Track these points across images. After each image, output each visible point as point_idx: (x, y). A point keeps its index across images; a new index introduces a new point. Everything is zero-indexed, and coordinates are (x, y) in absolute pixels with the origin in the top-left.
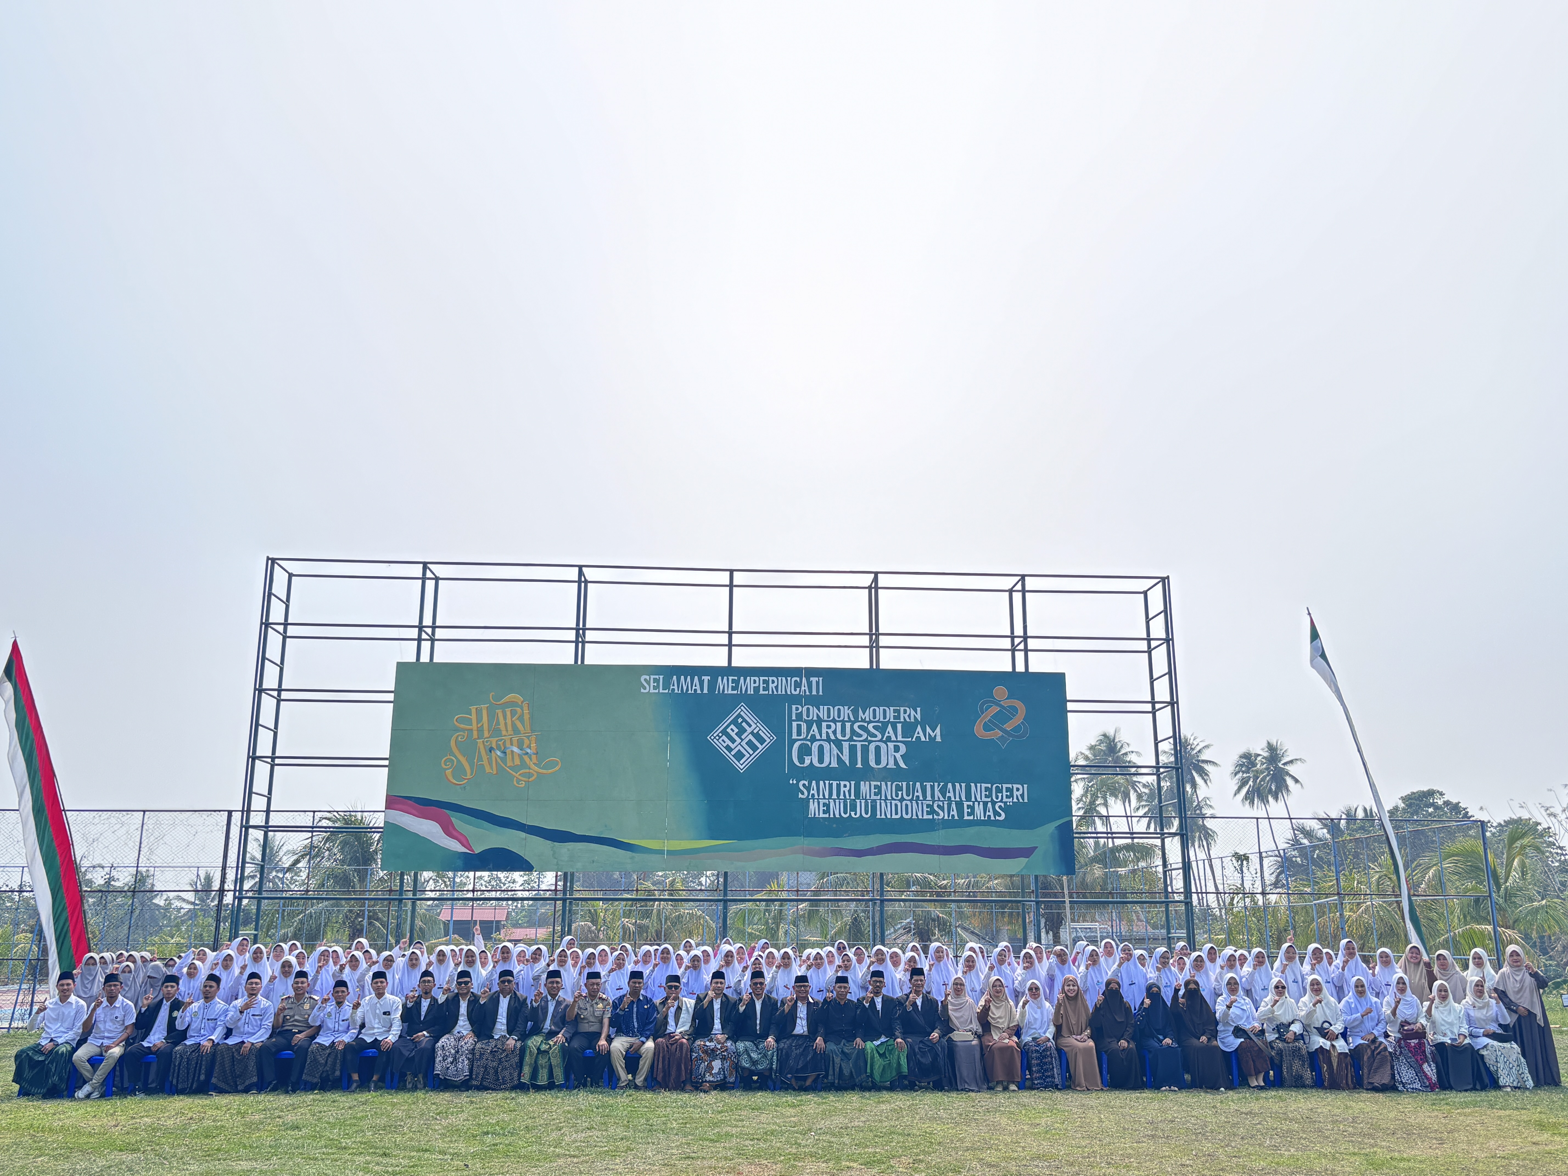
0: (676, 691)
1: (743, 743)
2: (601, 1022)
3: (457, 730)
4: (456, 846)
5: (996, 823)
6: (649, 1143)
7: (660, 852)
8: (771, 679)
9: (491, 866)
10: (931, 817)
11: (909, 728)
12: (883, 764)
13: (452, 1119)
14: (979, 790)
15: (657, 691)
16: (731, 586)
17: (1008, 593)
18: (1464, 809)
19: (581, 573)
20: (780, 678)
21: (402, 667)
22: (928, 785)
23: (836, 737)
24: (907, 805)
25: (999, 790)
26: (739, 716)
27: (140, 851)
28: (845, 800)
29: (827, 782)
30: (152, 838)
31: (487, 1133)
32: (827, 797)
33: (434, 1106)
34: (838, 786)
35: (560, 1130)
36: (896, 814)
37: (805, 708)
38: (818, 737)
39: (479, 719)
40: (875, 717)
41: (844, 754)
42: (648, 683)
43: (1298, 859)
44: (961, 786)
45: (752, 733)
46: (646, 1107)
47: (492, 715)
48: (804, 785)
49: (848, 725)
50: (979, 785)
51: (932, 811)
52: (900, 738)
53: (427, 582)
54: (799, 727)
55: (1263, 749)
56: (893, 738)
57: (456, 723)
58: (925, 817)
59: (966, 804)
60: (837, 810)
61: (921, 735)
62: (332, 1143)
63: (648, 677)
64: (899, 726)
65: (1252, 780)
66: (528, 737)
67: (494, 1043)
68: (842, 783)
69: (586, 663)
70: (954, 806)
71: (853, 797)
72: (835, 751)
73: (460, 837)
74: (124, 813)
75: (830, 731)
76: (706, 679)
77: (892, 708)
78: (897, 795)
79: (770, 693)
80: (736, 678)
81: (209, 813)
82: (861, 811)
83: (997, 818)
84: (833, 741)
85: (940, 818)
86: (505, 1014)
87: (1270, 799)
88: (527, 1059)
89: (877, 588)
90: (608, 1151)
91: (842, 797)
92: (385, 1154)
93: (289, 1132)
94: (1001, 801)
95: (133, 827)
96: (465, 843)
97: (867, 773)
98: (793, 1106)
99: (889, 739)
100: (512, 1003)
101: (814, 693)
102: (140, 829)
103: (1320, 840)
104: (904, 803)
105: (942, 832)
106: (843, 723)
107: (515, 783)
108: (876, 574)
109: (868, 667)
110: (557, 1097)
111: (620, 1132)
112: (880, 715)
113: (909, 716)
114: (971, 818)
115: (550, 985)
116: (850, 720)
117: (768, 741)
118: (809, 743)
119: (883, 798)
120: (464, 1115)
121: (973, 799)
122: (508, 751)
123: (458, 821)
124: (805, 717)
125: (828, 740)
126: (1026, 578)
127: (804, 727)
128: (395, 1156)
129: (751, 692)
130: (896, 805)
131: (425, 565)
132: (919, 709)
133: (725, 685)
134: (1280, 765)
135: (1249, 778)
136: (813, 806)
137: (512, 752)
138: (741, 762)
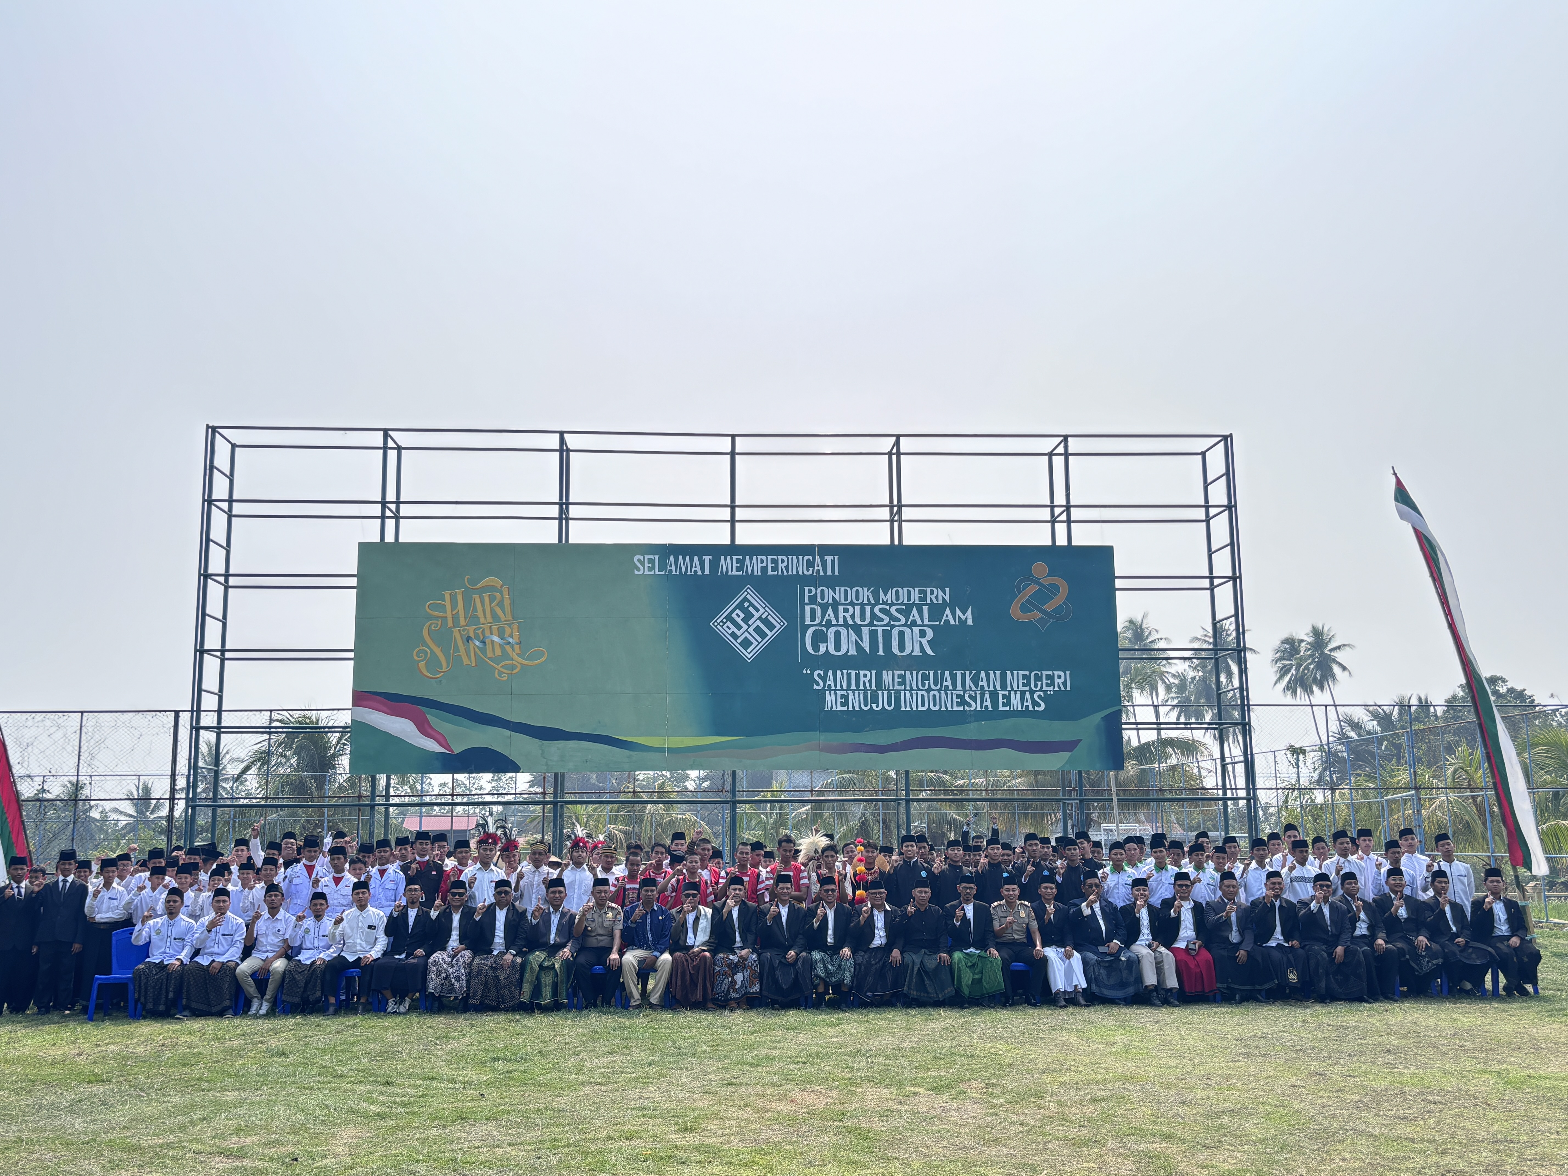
0: (674, 573)
1: (751, 630)
2: (612, 936)
3: (429, 618)
4: (432, 746)
5: (1035, 715)
6: (681, 1068)
7: (661, 750)
8: (780, 558)
9: (473, 767)
10: (961, 708)
11: (936, 611)
12: (908, 651)
13: (454, 1044)
14: (1015, 679)
15: (652, 573)
16: (733, 454)
17: (1047, 457)
18: (1530, 697)
19: (562, 441)
20: (790, 557)
21: (365, 549)
22: (959, 674)
23: (854, 622)
24: (934, 696)
25: (1038, 678)
26: (745, 599)
27: (79, 756)
28: (865, 690)
29: (845, 672)
30: (92, 742)
31: (497, 1059)
32: (845, 688)
33: (431, 1030)
34: (858, 676)
35: (577, 1055)
36: (923, 705)
37: (819, 590)
38: (834, 622)
39: (454, 605)
40: (897, 599)
41: (864, 639)
42: (642, 563)
43: (1345, 754)
44: (995, 674)
45: (760, 618)
46: (668, 1028)
47: (468, 602)
48: (819, 675)
49: (868, 608)
50: (1015, 673)
51: (963, 702)
52: (926, 622)
53: (389, 451)
54: (813, 611)
55: (1307, 634)
56: (919, 622)
57: (428, 610)
58: (956, 708)
59: (1001, 693)
60: (856, 702)
61: (951, 618)
62: (324, 1071)
63: (641, 558)
64: (925, 608)
65: (1294, 667)
66: (509, 625)
67: (493, 960)
68: (862, 672)
69: (571, 541)
70: (987, 696)
71: (874, 688)
72: (854, 637)
73: (438, 737)
74: (60, 714)
75: (848, 615)
76: (707, 558)
77: (917, 589)
78: (923, 685)
79: (780, 573)
80: (741, 557)
81: (154, 713)
82: (883, 703)
83: (1036, 708)
84: (851, 626)
85: (972, 709)
86: (502, 928)
87: (1315, 688)
88: (527, 975)
89: (899, 454)
90: (638, 1078)
91: (862, 687)
92: (388, 1083)
93: (275, 1059)
94: (1041, 690)
95: (70, 730)
96: (444, 743)
97: (890, 661)
98: (832, 1025)
99: (914, 623)
100: (510, 916)
101: (829, 573)
102: (78, 732)
103: (1369, 733)
104: (932, 693)
105: (974, 725)
106: (862, 605)
107: (497, 675)
108: (898, 437)
109: (888, 542)
110: (566, 1019)
111: (645, 1057)
112: (903, 598)
113: (937, 597)
114: (1007, 709)
115: (552, 895)
116: (869, 603)
117: (778, 626)
118: (824, 629)
119: (908, 688)
120: (467, 1040)
121: (1009, 688)
122: (487, 641)
123: (433, 718)
124: (819, 600)
125: (846, 625)
126: (1069, 439)
127: (818, 610)
128: (399, 1085)
129: (757, 572)
130: (923, 696)
131: (386, 433)
132: (947, 589)
133: (728, 566)
134: (1327, 652)
135: (1291, 665)
136: (829, 698)
137: (492, 641)
138: (749, 650)
